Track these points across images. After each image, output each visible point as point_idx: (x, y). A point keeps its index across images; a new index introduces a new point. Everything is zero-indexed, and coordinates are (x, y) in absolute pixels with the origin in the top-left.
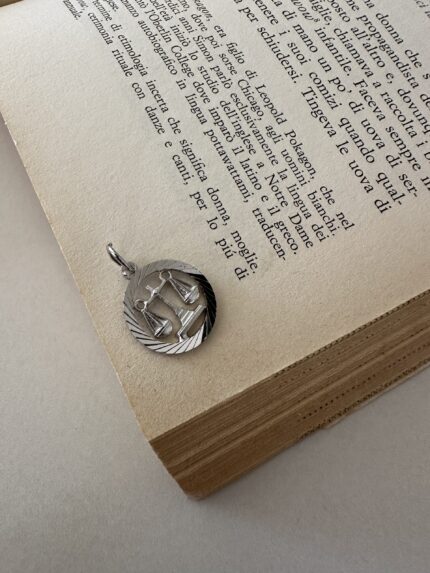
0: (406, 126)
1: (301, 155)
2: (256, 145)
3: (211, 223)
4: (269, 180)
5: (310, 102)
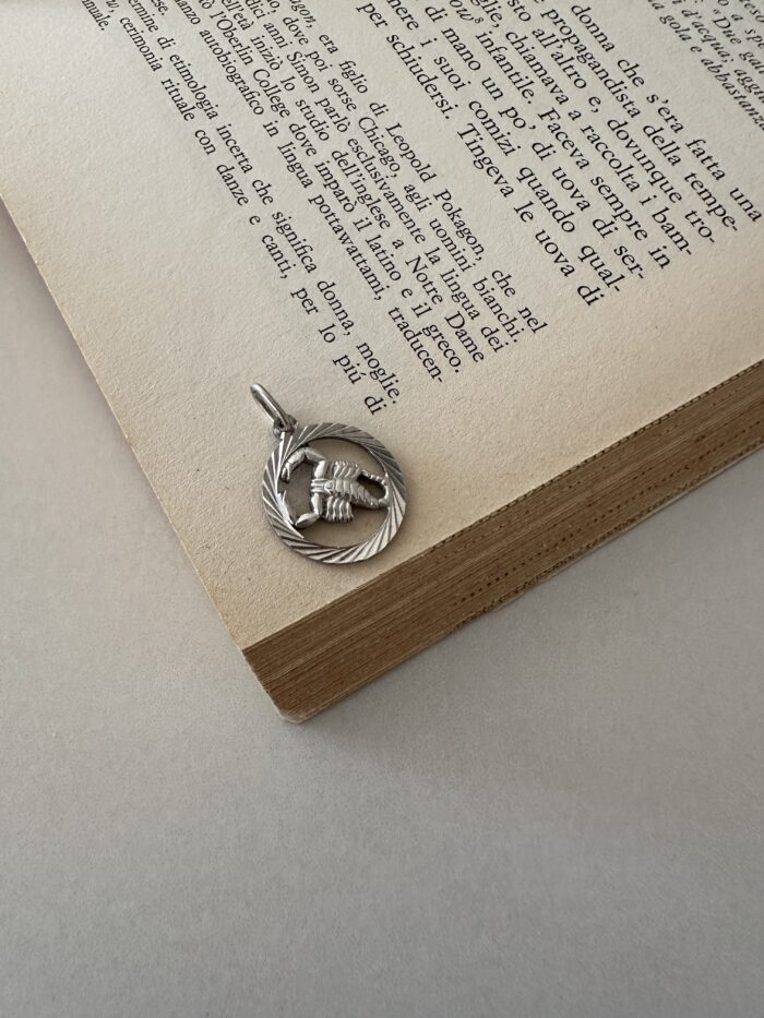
0: (623, 175)
1: (459, 225)
2: (390, 214)
3: (325, 332)
4: (413, 265)
5: (472, 146)
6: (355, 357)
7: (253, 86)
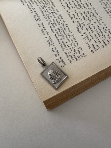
0: (98, 34)
2: (65, 38)
3: (55, 55)
4: (68, 46)
5: (77, 28)
6: (60, 59)
7: (46, 17)
